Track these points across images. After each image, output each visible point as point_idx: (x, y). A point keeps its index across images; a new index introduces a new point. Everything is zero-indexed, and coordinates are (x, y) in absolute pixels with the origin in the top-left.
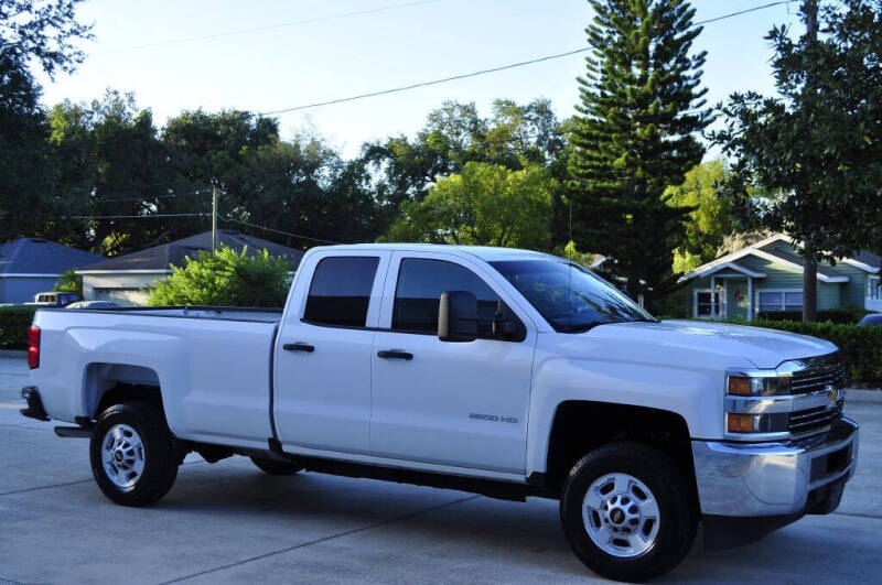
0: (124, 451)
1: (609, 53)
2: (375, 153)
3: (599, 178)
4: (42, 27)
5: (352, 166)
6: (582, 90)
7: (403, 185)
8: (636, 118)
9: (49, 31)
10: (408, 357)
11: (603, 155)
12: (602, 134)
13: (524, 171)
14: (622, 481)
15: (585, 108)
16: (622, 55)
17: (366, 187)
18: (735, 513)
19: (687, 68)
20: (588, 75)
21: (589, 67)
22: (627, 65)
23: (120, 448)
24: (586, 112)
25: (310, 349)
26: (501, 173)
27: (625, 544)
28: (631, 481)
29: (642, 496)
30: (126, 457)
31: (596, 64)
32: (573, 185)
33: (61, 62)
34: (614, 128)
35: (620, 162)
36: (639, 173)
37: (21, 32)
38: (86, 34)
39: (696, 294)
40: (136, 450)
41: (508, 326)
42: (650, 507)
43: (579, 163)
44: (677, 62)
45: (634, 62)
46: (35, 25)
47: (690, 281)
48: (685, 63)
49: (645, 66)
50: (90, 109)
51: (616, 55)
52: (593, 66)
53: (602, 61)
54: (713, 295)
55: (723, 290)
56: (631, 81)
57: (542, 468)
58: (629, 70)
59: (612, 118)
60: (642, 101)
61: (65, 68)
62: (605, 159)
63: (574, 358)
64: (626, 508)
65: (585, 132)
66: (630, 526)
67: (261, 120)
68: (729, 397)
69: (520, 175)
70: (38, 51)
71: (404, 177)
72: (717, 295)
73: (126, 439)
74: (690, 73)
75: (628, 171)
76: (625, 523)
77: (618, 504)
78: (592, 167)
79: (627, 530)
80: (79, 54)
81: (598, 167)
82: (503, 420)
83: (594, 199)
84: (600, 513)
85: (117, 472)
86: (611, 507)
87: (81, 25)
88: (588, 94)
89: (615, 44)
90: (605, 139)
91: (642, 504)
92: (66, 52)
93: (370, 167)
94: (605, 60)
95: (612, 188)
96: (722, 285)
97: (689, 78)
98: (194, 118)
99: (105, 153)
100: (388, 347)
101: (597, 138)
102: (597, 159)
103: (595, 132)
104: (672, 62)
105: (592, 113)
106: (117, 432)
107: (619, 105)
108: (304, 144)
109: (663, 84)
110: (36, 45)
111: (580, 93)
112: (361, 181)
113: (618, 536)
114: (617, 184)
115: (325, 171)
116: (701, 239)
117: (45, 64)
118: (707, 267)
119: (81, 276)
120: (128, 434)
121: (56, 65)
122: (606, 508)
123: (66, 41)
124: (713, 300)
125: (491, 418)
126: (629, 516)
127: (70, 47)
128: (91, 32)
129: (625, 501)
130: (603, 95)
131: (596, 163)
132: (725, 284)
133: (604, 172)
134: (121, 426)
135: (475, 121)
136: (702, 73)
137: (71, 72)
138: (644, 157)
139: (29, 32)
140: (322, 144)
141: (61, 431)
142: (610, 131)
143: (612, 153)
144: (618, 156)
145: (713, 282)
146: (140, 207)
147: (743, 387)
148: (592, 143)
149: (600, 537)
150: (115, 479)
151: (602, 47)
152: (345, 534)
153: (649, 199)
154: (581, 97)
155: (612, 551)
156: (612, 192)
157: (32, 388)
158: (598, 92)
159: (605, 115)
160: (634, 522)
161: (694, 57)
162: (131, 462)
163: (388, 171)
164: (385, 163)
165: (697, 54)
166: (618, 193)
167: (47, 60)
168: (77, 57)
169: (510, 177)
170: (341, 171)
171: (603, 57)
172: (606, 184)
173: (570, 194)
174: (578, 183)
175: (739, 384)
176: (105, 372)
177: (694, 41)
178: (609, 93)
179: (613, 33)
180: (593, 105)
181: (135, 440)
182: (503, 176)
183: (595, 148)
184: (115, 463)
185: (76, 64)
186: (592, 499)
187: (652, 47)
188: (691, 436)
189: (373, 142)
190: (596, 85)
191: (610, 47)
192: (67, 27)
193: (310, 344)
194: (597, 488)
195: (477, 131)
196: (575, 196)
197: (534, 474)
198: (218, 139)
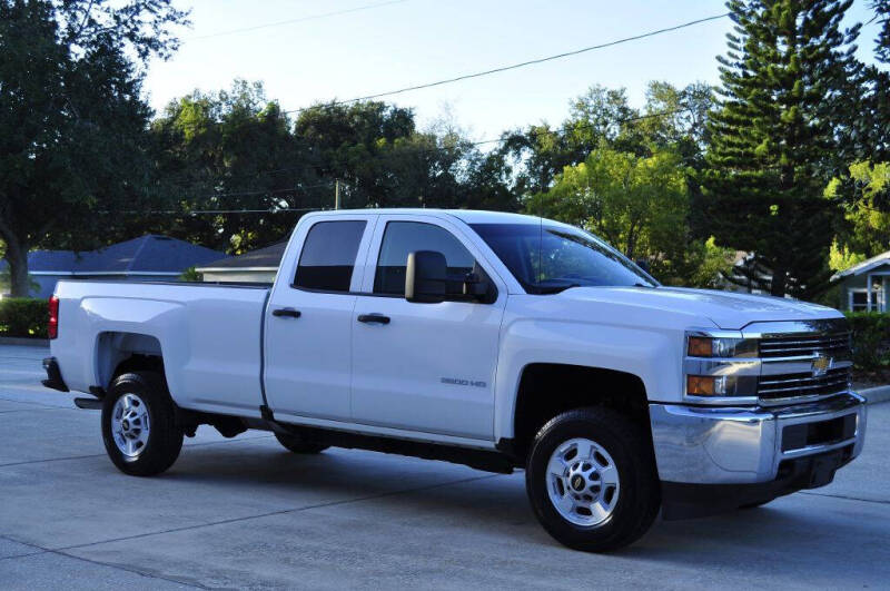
0: (131, 420)
1: (751, 29)
2: (515, 142)
3: (740, 166)
4: (137, 12)
5: (491, 159)
6: (721, 69)
7: (545, 178)
8: (781, 101)
9: (145, 16)
10: (385, 320)
11: (745, 140)
12: (743, 118)
13: (654, 158)
14: (584, 447)
15: (725, 89)
16: (766, 30)
17: (507, 182)
18: (697, 480)
19: (839, 44)
20: (730, 54)
21: (730, 45)
22: (771, 41)
23: (127, 417)
24: (726, 94)
25: (296, 314)
26: (630, 161)
27: (587, 512)
28: (592, 447)
29: (604, 463)
30: (133, 426)
31: (738, 41)
32: (712, 174)
33: (156, 49)
34: (755, 110)
35: (761, 148)
36: (783, 160)
37: (117, 18)
38: (182, 20)
39: (851, 294)
40: (142, 420)
41: (480, 289)
42: (610, 474)
43: (718, 149)
44: (827, 37)
45: (780, 39)
46: (131, 9)
47: (843, 279)
48: (835, 37)
49: (792, 42)
50: (218, 100)
51: (759, 31)
52: (735, 44)
53: (743, 38)
54: (869, 295)
55: (880, 290)
56: (776, 59)
57: (509, 433)
58: (775, 47)
59: (753, 100)
60: (786, 81)
61: (161, 54)
62: (748, 145)
63: (540, 320)
64: (586, 475)
65: (724, 116)
66: (592, 494)
67: (395, 111)
68: (688, 358)
69: (651, 162)
70: (131, 36)
71: (546, 169)
72: (874, 296)
73: (134, 409)
74: (843, 48)
75: (772, 158)
76: (586, 490)
77: (579, 471)
78: (732, 154)
79: (589, 498)
80: (175, 40)
81: (739, 154)
82: (472, 384)
83: (736, 190)
84: (564, 479)
85: (125, 441)
86: (572, 473)
87: (178, 10)
88: (728, 74)
89: (759, 19)
90: (747, 123)
91: (603, 471)
92: (162, 38)
93: (509, 159)
94: (748, 37)
95: (756, 178)
96: (879, 282)
97: (842, 54)
98: (328, 110)
99: (231, 146)
100: (368, 312)
101: (737, 122)
102: (739, 145)
103: (736, 116)
104: (823, 37)
105: (733, 95)
106: (126, 400)
107: (762, 86)
108: (441, 134)
109: (812, 62)
110: (129, 31)
111: (720, 73)
112: (500, 175)
113: (581, 504)
114: (760, 172)
115: (463, 164)
116: (870, 236)
117: (139, 50)
118: (865, 265)
119: (201, 274)
120: (135, 403)
121: (152, 51)
122: (568, 475)
123: (162, 27)
124: (869, 300)
125: (461, 382)
126: (590, 483)
127: (166, 33)
128: (188, 18)
129: (587, 467)
130: (746, 75)
131: (737, 150)
132: (884, 283)
133: (747, 161)
134: (131, 395)
135: (624, 110)
136: (855, 48)
137: (166, 58)
138: (791, 142)
139: (124, 17)
140: (461, 136)
141: (80, 403)
142: (752, 114)
143: (753, 139)
144: (760, 142)
145: (869, 281)
146: (270, 205)
147: (704, 348)
148: (732, 128)
149: (563, 505)
150: (122, 448)
151: (745, 22)
152: (333, 504)
153: (796, 188)
154: (722, 77)
155: (574, 519)
156: (754, 181)
157: (53, 358)
158: (740, 72)
159: (745, 97)
160: (595, 489)
161: (847, 30)
162: (137, 431)
163: (529, 164)
164: (527, 154)
165: (851, 26)
166: (762, 183)
167: (142, 46)
168: (172, 43)
169: (640, 165)
170: (479, 164)
171: (744, 33)
172: (747, 173)
173: (708, 184)
174: (717, 172)
175: (698, 343)
176: (118, 343)
177: (846, 13)
178: (751, 73)
179: (757, 7)
180: (734, 86)
181: (142, 409)
182: (632, 164)
183: (735, 133)
184: (124, 432)
185: (170, 51)
186: (555, 466)
187: (799, 22)
188: (649, 398)
189: (514, 131)
190: (737, 64)
191: (753, 21)
192: (163, 13)
193: (297, 310)
194: (561, 454)
195: (626, 118)
196: (714, 185)
197: (502, 440)
198: (351, 131)
